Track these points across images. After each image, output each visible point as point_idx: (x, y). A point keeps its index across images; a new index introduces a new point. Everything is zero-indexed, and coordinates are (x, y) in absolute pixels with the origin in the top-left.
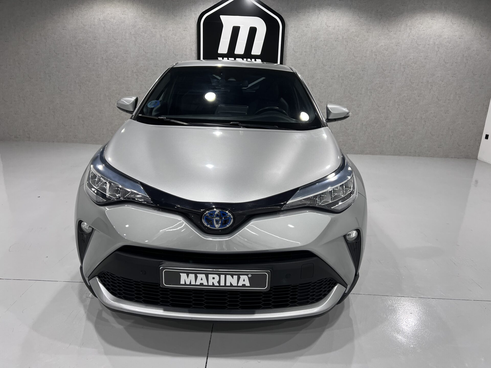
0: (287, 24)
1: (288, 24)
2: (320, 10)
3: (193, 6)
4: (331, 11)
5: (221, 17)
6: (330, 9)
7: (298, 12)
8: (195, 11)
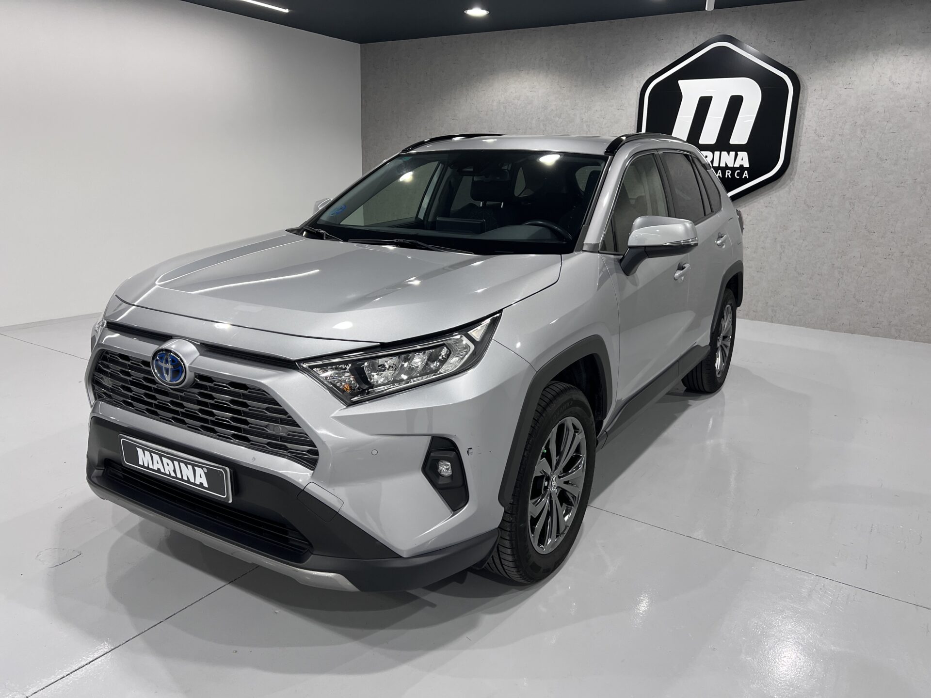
0: (805, 85)
1: (807, 86)
2: (877, 55)
3: (637, 69)
4: (904, 54)
5: (681, 82)
6: (900, 51)
7: (829, 62)
8: (638, 77)
